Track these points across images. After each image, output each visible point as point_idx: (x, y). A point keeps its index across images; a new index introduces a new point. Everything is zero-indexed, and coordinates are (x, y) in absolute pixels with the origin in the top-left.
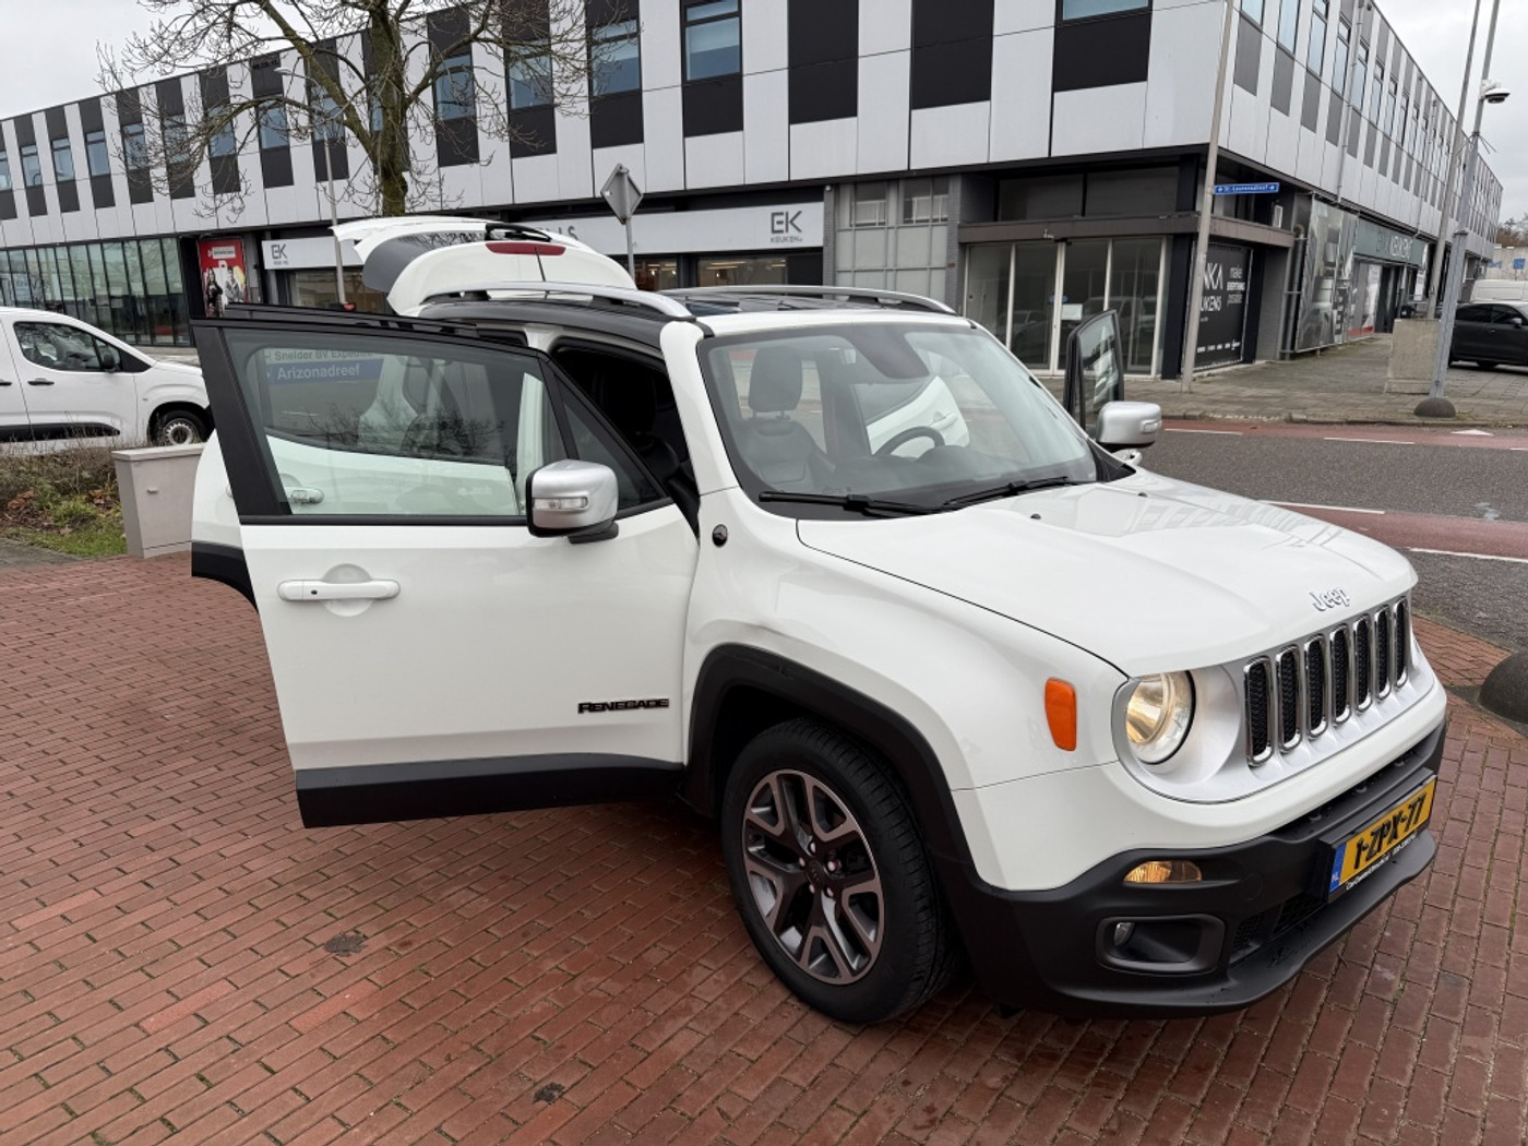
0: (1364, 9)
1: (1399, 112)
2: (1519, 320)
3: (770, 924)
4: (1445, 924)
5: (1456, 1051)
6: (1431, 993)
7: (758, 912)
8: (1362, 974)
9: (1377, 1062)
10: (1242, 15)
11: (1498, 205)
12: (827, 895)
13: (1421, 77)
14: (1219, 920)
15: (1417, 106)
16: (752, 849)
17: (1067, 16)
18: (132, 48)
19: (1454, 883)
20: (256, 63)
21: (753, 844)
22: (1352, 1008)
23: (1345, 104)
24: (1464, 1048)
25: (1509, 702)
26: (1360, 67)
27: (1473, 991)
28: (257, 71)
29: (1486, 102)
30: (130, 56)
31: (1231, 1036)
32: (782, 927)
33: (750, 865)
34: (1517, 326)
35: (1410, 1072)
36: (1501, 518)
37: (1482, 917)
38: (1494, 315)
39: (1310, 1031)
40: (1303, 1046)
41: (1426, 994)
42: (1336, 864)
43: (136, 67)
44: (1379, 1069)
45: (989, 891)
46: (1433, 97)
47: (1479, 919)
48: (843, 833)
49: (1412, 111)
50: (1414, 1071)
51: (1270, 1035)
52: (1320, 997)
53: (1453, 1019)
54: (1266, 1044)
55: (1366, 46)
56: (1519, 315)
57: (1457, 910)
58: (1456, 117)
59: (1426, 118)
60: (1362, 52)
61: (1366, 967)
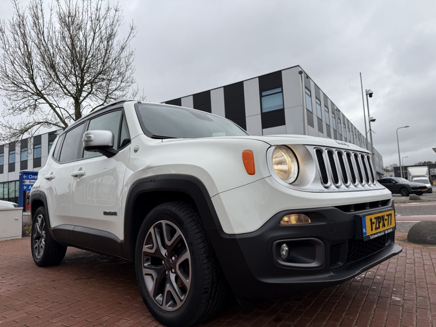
0: (337, 111)
1: (352, 137)
2: (394, 182)
3: (152, 295)
4: (414, 285)
5: (431, 317)
6: (415, 302)
7: (147, 291)
8: (388, 300)
9: (401, 322)
10: (307, 110)
11: (382, 161)
12: (172, 272)
13: (355, 128)
14: (321, 241)
15: (356, 135)
16: (146, 265)
17: (264, 111)
18: (5, 110)
19: (414, 276)
20: (50, 134)
21: (146, 263)
22: (387, 308)
23: (337, 133)
24: (433, 315)
25: (417, 238)
26: (339, 124)
27: (430, 300)
28: (50, 136)
29: (371, 122)
30: (3, 112)
31: (341, 320)
32: (156, 295)
33: (145, 271)
34: (394, 183)
35: (415, 324)
36: (402, 215)
37: (426, 283)
38: (387, 181)
39: (372, 316)
40: (371, 320)
41: (414, 303)
42: (363, 225)
43: (5, 115)
44: (402, 323)
45: (228, 237)
46: (359, 133)
47: (426, 284)
48: (176, 238)
49: (355, 136)
50: (416, 323)
51: (357, 318)
52: (374, 307)
53: (427, 308)
54: (355, 320)
55: (340, 120)
56: (394, 181)
57: (417, 282)
58: (365, 138)
59: (359, 138)
60: (339, 121)
61: (389, 298)
